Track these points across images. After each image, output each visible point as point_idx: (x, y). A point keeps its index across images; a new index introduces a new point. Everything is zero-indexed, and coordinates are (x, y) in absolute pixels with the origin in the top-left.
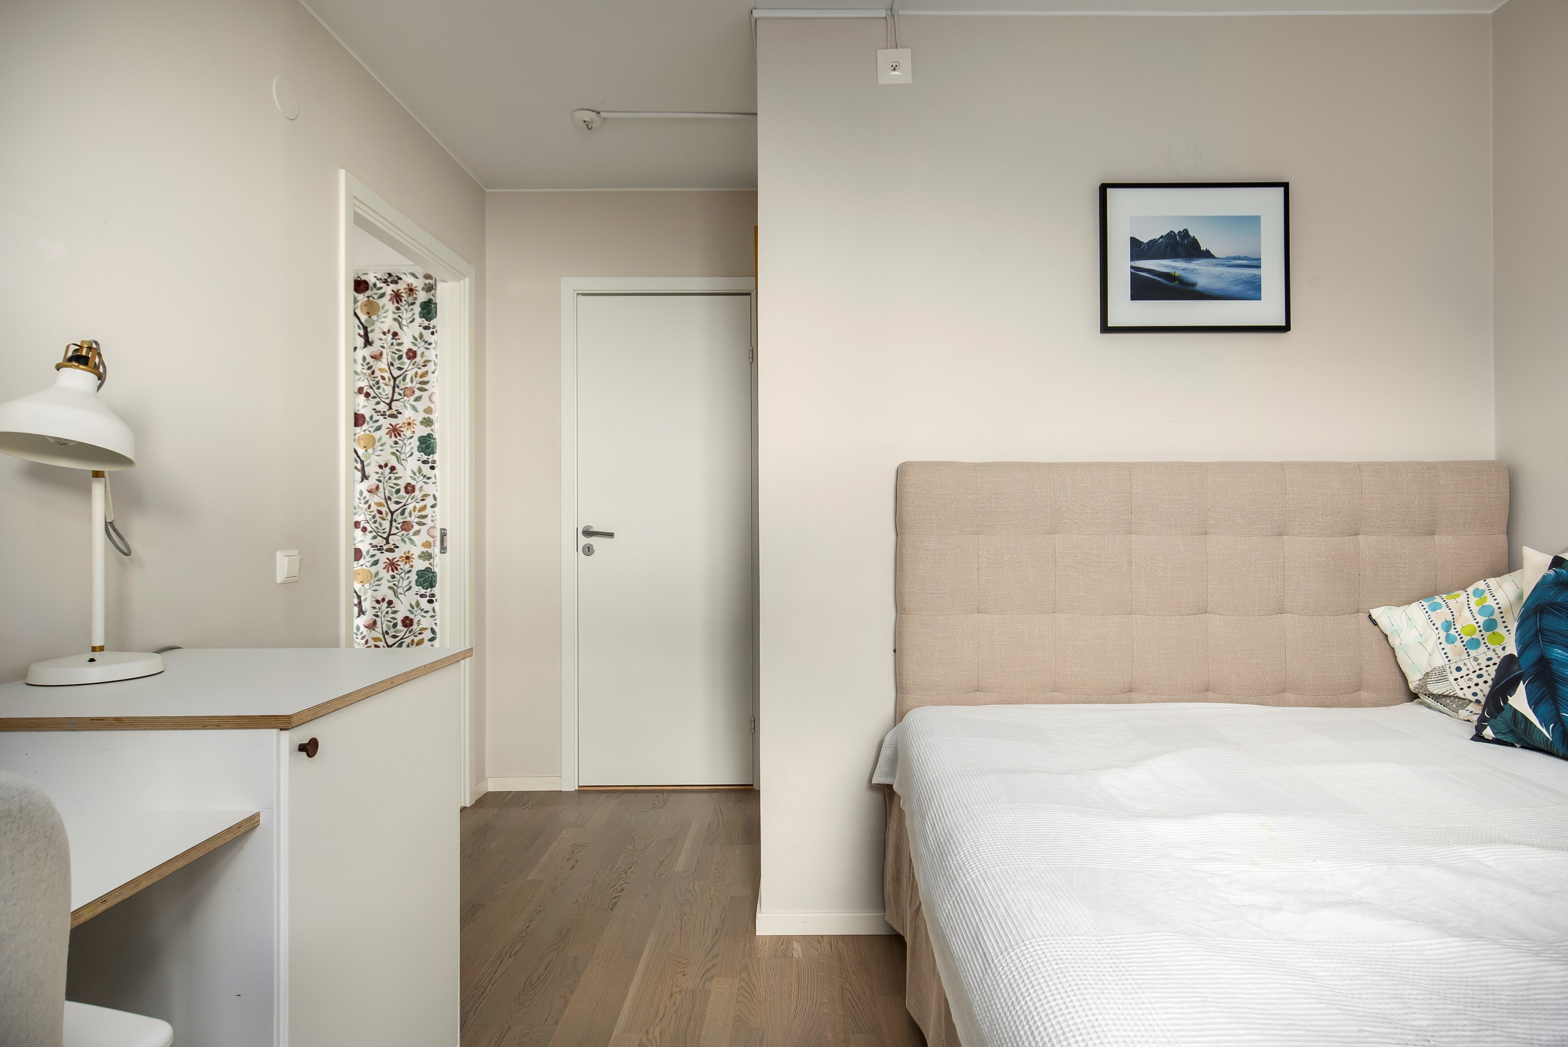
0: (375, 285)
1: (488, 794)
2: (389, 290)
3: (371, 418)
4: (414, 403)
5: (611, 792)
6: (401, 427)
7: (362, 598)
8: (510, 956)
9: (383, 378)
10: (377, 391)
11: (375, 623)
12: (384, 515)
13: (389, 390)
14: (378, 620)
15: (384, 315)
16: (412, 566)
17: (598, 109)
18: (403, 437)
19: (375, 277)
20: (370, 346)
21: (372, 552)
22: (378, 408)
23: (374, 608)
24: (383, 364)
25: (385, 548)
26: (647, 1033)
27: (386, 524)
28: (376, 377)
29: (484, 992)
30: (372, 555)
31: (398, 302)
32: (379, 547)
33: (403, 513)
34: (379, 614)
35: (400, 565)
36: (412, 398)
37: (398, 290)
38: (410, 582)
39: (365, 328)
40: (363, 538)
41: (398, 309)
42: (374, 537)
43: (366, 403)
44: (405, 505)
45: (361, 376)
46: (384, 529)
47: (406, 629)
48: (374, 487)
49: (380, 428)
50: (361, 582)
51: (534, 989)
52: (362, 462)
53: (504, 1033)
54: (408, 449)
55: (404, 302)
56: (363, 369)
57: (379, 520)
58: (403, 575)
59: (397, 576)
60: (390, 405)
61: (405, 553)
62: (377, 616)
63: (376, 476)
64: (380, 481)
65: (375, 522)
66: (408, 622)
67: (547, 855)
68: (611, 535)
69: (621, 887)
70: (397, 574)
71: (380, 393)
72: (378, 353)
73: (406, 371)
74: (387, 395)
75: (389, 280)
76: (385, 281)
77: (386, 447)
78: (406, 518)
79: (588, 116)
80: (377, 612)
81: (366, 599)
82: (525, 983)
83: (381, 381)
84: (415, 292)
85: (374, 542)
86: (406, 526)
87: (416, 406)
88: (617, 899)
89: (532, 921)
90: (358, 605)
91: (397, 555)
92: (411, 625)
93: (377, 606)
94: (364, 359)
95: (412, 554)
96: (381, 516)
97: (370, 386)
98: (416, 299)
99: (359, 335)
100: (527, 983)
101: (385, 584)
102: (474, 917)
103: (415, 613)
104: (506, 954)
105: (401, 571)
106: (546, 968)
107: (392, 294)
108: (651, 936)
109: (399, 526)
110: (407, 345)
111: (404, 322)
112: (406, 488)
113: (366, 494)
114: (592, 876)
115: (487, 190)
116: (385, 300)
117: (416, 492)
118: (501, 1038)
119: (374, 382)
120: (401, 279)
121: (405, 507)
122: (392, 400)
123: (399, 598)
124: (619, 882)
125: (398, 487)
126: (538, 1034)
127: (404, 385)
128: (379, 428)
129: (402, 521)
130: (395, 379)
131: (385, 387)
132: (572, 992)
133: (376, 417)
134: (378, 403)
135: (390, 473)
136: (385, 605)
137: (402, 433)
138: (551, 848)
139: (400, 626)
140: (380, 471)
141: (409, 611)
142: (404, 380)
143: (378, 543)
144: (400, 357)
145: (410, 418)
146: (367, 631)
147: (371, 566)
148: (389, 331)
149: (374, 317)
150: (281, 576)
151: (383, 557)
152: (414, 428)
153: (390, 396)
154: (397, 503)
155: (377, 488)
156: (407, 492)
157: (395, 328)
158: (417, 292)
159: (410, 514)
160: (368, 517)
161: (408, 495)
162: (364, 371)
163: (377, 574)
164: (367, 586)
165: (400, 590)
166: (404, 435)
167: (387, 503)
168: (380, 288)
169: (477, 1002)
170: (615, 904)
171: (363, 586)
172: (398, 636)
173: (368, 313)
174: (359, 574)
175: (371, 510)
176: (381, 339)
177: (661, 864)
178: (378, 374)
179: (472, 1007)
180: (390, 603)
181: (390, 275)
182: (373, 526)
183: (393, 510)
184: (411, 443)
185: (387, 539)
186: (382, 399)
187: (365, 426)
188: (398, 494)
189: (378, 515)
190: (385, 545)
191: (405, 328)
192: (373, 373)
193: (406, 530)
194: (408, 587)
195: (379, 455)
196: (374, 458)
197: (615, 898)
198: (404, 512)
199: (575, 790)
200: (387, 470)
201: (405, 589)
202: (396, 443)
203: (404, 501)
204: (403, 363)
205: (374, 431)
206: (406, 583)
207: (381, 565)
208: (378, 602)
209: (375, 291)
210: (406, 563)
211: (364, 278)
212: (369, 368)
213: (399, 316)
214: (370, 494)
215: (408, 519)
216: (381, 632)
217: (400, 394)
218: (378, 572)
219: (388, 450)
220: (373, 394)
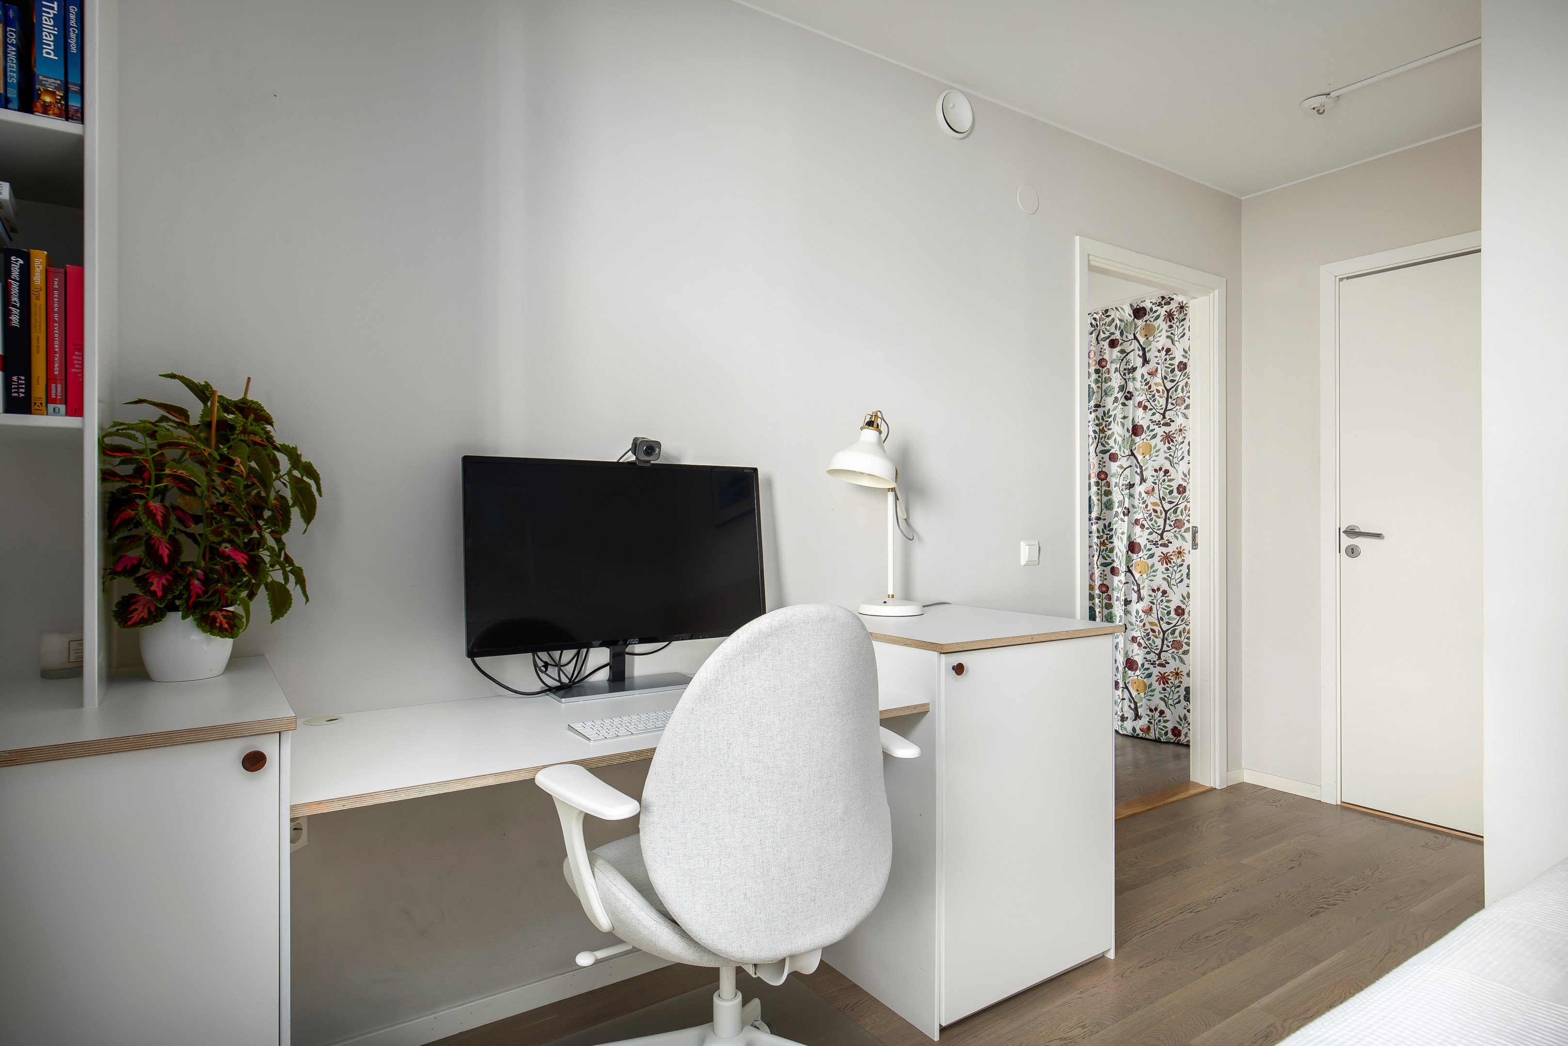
0: (1151, 309)
1: (1243, 784)
2: (1162, 311)
3: (1148, 427)
4: (1185, 411)
5: (1380, 817)
6: (1174, 434)
7: (1141, 586)
8: (1191, 912)
9: (1158, 391)
10: (1153, 404)
11: (1151, 609)
12: (1159, 513)
13: (1163, 401)
14: (1154, 607)
15: (1159, 334)
16: (1183, 560)
17: (1327, 92)
18: (1176, 443)
19: (1151, 302)
20: (1147, 365)
21: (1149, 546)
22: (1154, 418)
23: (1150, 596)
24: (1158, 379)
25: (1160, 543)
26: (1285, 1021)
27: (1161, 522)
28: (1153, 391)
29: (1155, 927)
30: (1148, 549)
31: (1170, 321)
32: (1154, 542)
33: (1175, 512)
34: (1155, 601)
35: (1173, 559)
36: (1183, 407)
37: (1171, 310)
38: (1182, 575)
39: (1144, 349)
40: (1141, 534)
41: (1171, 327)
42: (1150, 534)
43: (1144, 415)
44: (1177, 505)
45: (1140, 392)
46: (1159, 526)
47: (1178, 617)
48: (1151, 489)
49: (1156, 436)
50: (1140, 572)
51: (1198, 943)
52: (1141, 467)
53: (1155, 960)
54: (1180, 453)
55: (1176, 320)
56: (1142, 385)
57: (1154, 518)
58: (1175, 568)
59: (1171, 569)
60: (1164, 415)
61: (1177, 548)
62: (1153, 603)
63: (1152, 479)
64: (1155, 483)
65: (1151, 520)
66: (1180, 611)
67: (1271, 850)
68: (1378, 536)
69: (1334, 902)
70: (1170, 566)
71: (1155, 405)
72: (1154, 370)
73: (1178, 382)
74: (1161, 406)
75: (1163, 303)
76: (1160, 305)
77: (1161, 452)
78: (1178, 516)
79: (1316, 102)
80: (1153, 600)
81: (1144, 587)
82: (1193, 936)
83: (1157, 394)
84: (1186, 308)
85: (1151, 538)
86: (1178, 524)
87: (1187, 413)
88: (1322, 910)
89: (1225, 894)
90: (1138, 592)
91: (1171, 549)
92: (1183, 614)
93: (1153, 594)
94: (1143, 376)
95: (1184, 550)
96: (1156, 514)
97: (1148, 399)
98: (1186, 314)
99: (1139, 355)
100: (1194, 936)
101: (1160, 575)
102: (1176, 873)
103: (1186, 604)
104: (1188, 909)
105: (1173, 564)
106: (1218, 933)
107: (1165, 315)
108: (1340, 952)
109: (1172, 524)
110: (1179, 358)
111: (1176, 338)
112: (1178, 489)
113: (1144, 495)
114: (1308, 882)
115: (1243, 198)
116: (1160, 321)
117: (1187, 492)
118: (1151, 963)
119: (1151, 396)
120: (1173, 299)
121: (1178, 506)
122: (1166, 410)
123: (1172, 589)
124: (1336, 897)
125: (1171, 489)
126: (1184, 974)
127: (1176, 395)
128: (1154, 436)
129: (1175, 519)
130: (1168, 391)
131: (1160, 400)
132: (1231, 960)
133: (1152, 427)
134: (1154, 414)
135: (1164, 476)
136: (1160, 594)
137: (1174, 440)
138: (1280, 845)
139: (1173, 614)
140: (1155, 474)
141: (1181, 601)
142: (1176, 390)
143: (1154, 539)
144: (1173, 371)
145: (1181, 425)
146: (1145, 615)
147: (1148, 558)
148: (1163, 348)
149: (1151, 338)
150: (1023, 561)
151: (1158, 551)
152: (1184, 434)
153: (1164, 406)
154: (1171, 502)
155: (1153, 489)
156: (1179, 493)
157: (1169, 344)
158: (1187, 309)
159: (1181, 513)
160: (1146, 515)
161: (1180, 496)
162: (1143, 387)
163: (1153, 565)
164: (1145, 576)
165: (1173, 582)
166: (1176, 440)
167: (1161, 503)
168: (1156, 311)
169: (1146, 931)
170: (1319, 913)
171: (1141, 575)
172: (1172, 623)
173: (1146, 336)
174: (1138, 565)
175: (1148, 509)
176: (1156, 357)
177: (1396, 899)
178: (1154, 388)
179: (1141, 932)
180: (1164, 592)
181: (1163, 298)
182: (1150, 523)
183: (1166, 509)
184: (1182, 448)
185: (1161, 535)
186: (1157, 410)
187: (1143, 436)
188: (1171, 494)
189: (1153, 514)
190: (1160, 540)
191: (1176, 343)
192: (1150, 387)
193: (1178, 527)
194: (1180, 579)
195: (1155, 461)
196: (1150, 463)
197: (1322, 908)
198: (1177, 511)
199: (1337, 805)
200: (1162, 473)
201: (1177, 581)
202: (1169, 448)
203: (1176, 501)
204: (1175, 376)
205: (1150, 440)
206: (1178, 575)
207: (1156, 558)
208: (1153, 591)
209: (1151, 315)
210: (1178, 557)
211: (1142, 305)
212: (1146, 384)
213: (1172, 334)
214: (1147, 495)
215: (1180, 517)
216: (1157, 618)
217: (1173, 404)
218: (1153, 564)
219: (1162, 455)
220: (1149, 407)
